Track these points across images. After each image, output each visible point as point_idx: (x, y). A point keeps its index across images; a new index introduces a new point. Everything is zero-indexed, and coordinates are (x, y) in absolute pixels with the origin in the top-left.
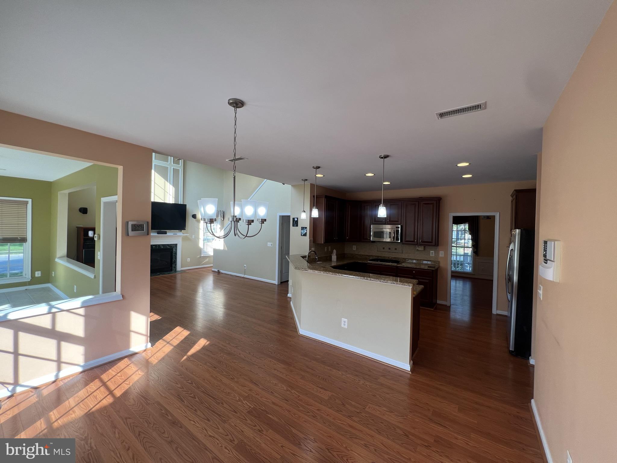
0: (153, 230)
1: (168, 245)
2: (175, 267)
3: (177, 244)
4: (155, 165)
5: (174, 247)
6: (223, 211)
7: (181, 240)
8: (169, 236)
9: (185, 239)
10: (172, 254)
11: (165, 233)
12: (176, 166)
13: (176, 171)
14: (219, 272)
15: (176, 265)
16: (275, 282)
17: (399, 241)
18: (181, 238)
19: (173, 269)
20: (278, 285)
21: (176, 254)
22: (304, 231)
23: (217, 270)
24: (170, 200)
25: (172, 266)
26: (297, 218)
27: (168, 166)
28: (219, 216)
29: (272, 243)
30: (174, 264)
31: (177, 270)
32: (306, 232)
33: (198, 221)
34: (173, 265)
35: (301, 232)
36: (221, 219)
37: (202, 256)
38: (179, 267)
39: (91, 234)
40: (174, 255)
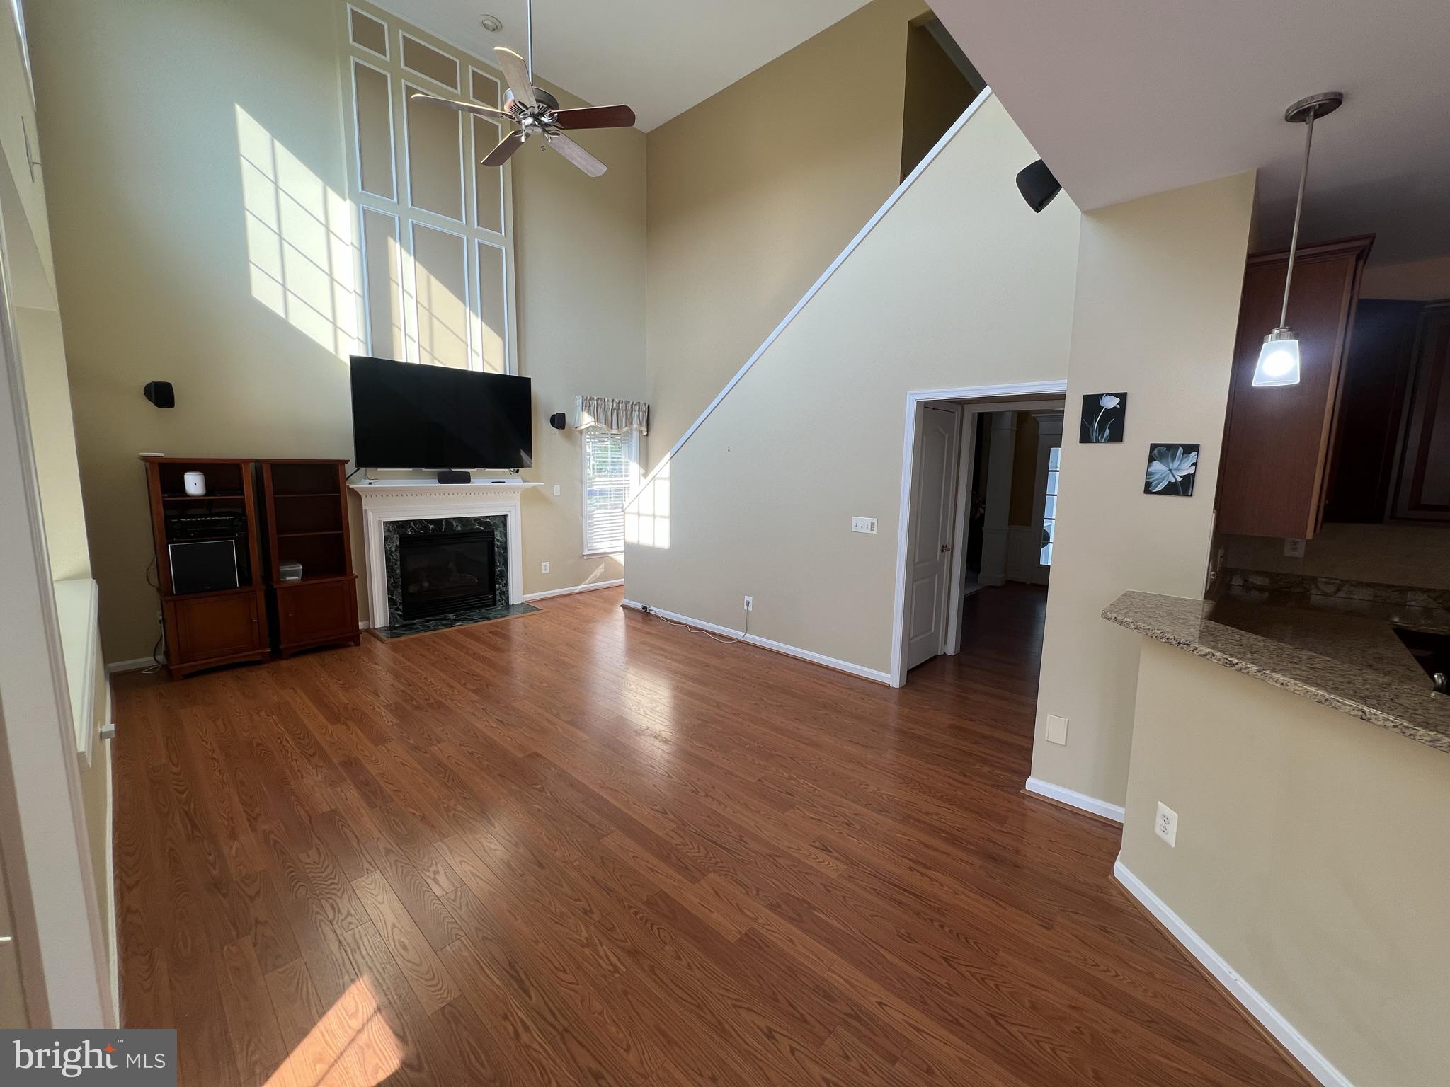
0: (424, 469)
1: (477, 520)
2: (505, 594)
3: (505, 517)
5: (497, 526)
6: (645, 404)
7: (517, 502)
8: (479, 488)
9: (531, 498)
10: (494, 550)
11: (466, 479)
12: (490, 237)
13: (488, 255)
14: (645, 612)
15: (506, 585)
16: (889, 676)
18: (518, 496)
19: (498, 598)
20: (902, 688)
21: (505, 549)
22: (1176, 464)
23: (639, 606)
25: (493, 590)
26: (1123, 397)
27: (460, 235)
28: (635, 420)
29: (875, 520)
30: (500, 584)
31: (511, 603)
32: (1191, 471)
33: (572, 437)
34: (497, 586)
35: (1149, 474)
36: (641, 431)
37: (587, 552)
38: (517, 594)
39: (194, 484)
40: (500, 553)
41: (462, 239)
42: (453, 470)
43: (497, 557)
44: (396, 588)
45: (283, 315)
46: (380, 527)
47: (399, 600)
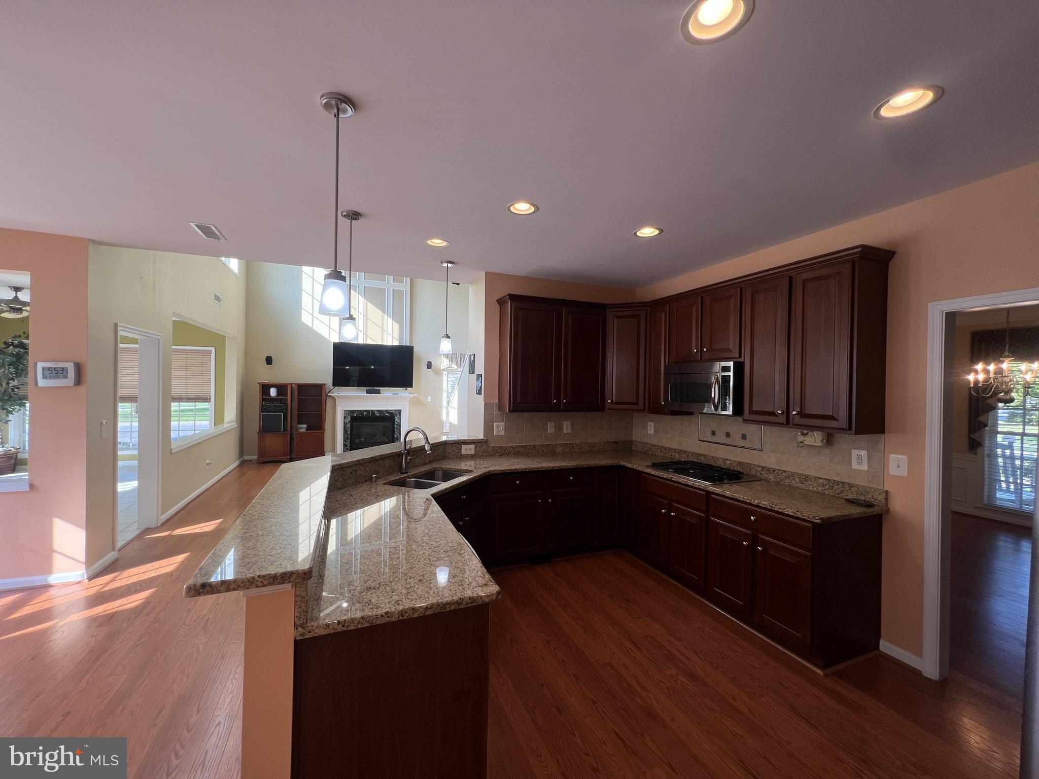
0: (362, 388)
1: (385, 411)
3: (401, 410)
4: (364, 286)
5: (396, 415)
7: (407, 404)
8: (385, 397)
9: (416, 402)
11: (378, 392)
12: (398, 286)
13: (397, 294)
17: (729, 412)
18: (407, 401)
24: (391, 340)
27: (384, 287)
33: (439, 373)
37: (444, 431)
39: (273, 392)
40: (397, 428)
41: (386, 289)
42: (375, 388)
43: (395, 430)
44: (347, 439)
45: (311, 326)
46: (342, 412)
47: (349, 445)
